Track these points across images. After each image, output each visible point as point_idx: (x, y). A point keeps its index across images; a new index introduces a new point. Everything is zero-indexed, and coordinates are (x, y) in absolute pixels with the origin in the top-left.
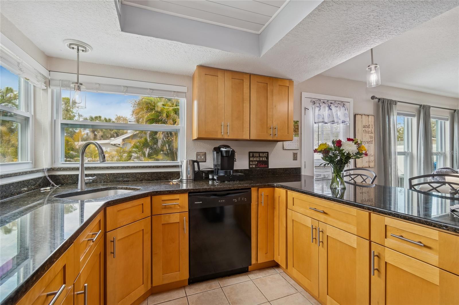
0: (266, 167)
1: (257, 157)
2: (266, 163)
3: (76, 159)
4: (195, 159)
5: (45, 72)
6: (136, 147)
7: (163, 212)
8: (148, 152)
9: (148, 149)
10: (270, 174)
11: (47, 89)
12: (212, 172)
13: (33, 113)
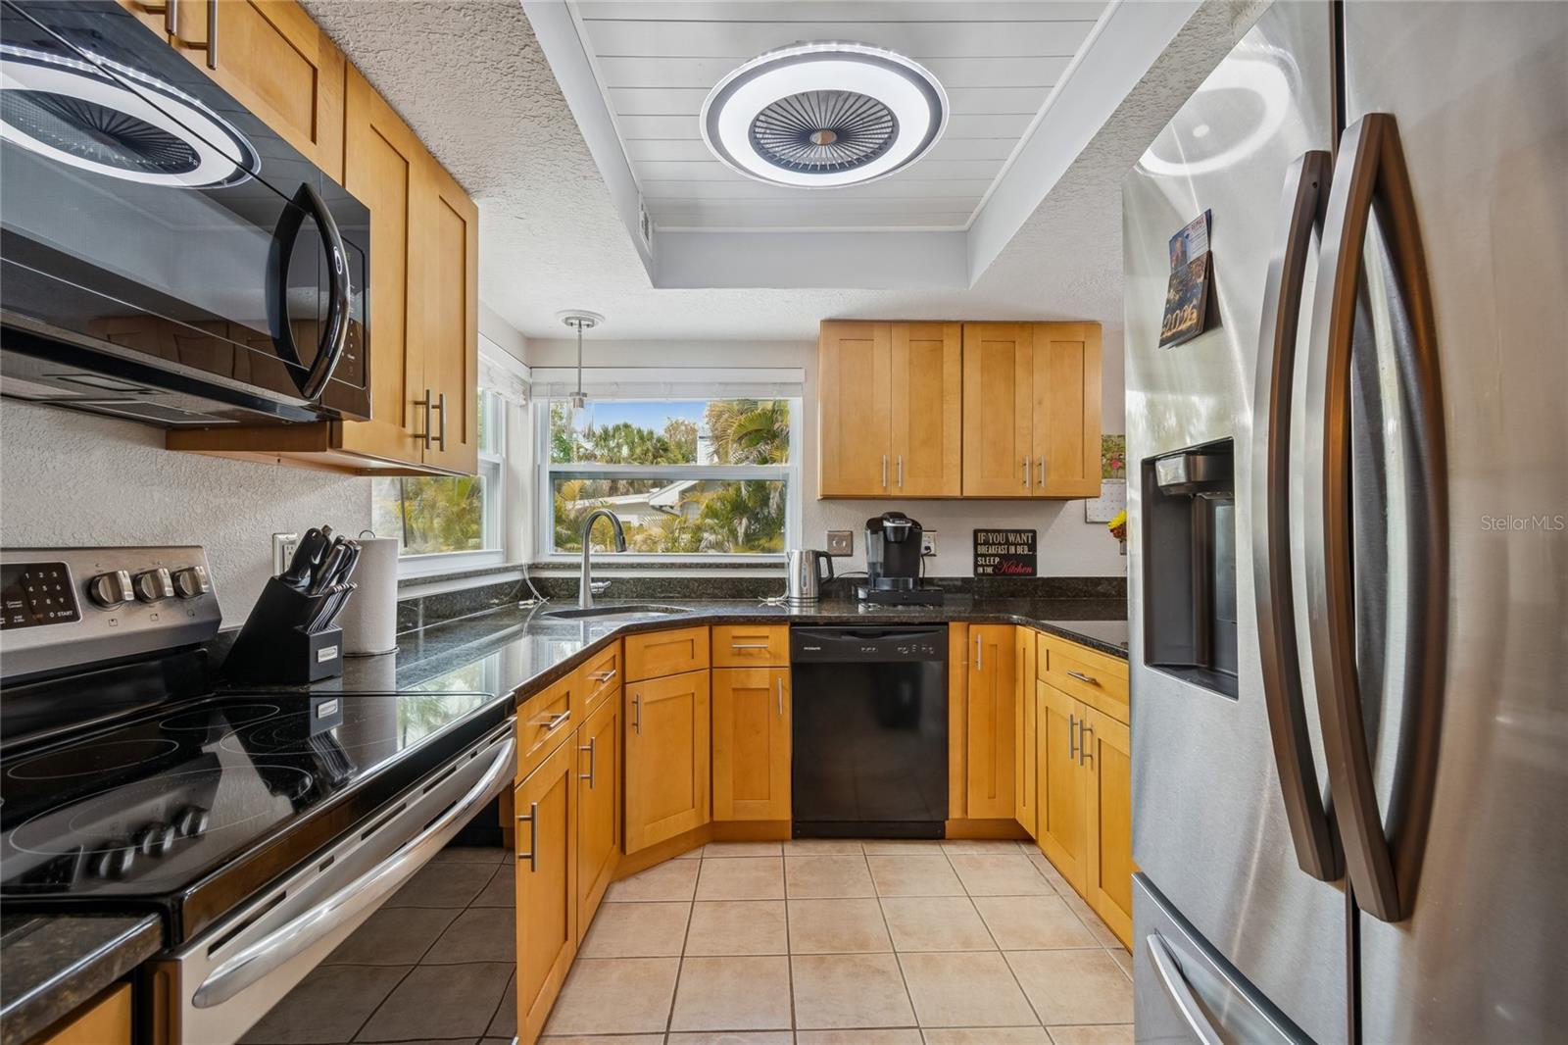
0: (1028, 574)
1: (1000, 544)
2: (1031, 560)
3: (569, 546)
4: (824, 548)
5: (522, 371)
6: (711, 512)
7: (736, 662)
8: (743, 530)
9: (745, 521)
10: (1040, 594)
11: (527, 404)
12: (864, 582)
13: (504, 455)
